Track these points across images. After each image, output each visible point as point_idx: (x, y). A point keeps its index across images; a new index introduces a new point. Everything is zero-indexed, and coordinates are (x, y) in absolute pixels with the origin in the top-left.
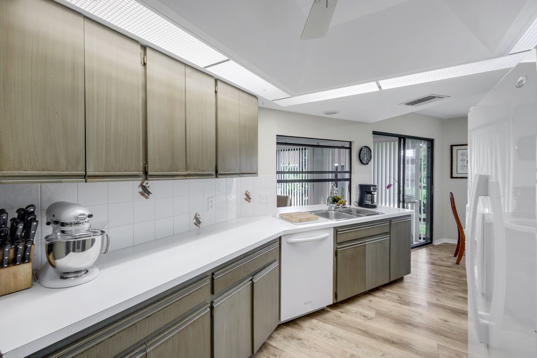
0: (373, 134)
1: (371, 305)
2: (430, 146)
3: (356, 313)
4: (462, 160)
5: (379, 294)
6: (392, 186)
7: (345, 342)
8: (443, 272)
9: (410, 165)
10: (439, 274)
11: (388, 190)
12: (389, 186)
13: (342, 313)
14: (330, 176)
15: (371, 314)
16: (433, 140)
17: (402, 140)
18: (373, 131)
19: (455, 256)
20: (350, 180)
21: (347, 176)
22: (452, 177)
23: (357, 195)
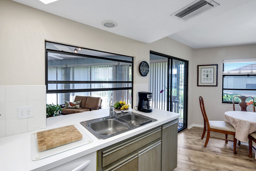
0: (150, 53)
2: (186, 66)
4: (204, 75)
6: (164, 91)
9: (174, 78)
11: (161, 94)
12: (162, 92)
16: (188, 61)
18: (150, 51)
19: (202, 139)
20: (132, 88)
21: (130, 85)
22: (198, 86)
23: (137, 101)
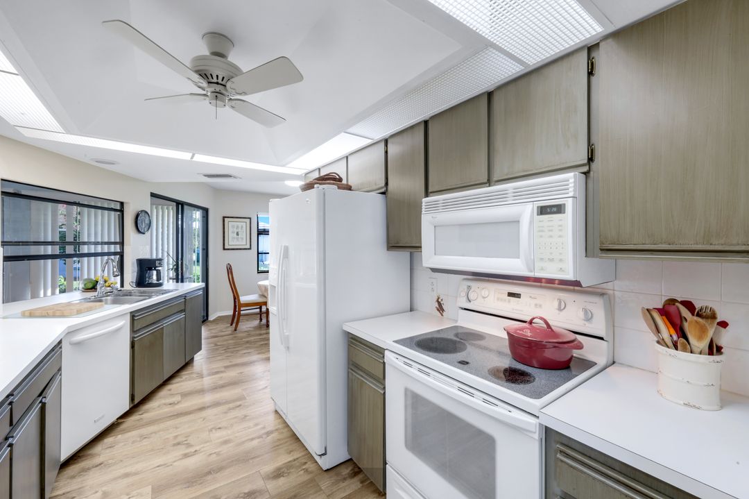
0: (151, 196)
1: (172, 392)
2: (205, 215)
3: (159, 407)
4: (232, 232)
5: (176, 380)
7: (161, 433)
8: (227, 340)
10: (225, 343)
13: (142, 414)
14: (49, 250)
15: (178, 398)
16: (208, 209)
17: (180, 206)
18: (151, 193)
19: (231, 325)
20: (121, 254)
22: (224, 249)
